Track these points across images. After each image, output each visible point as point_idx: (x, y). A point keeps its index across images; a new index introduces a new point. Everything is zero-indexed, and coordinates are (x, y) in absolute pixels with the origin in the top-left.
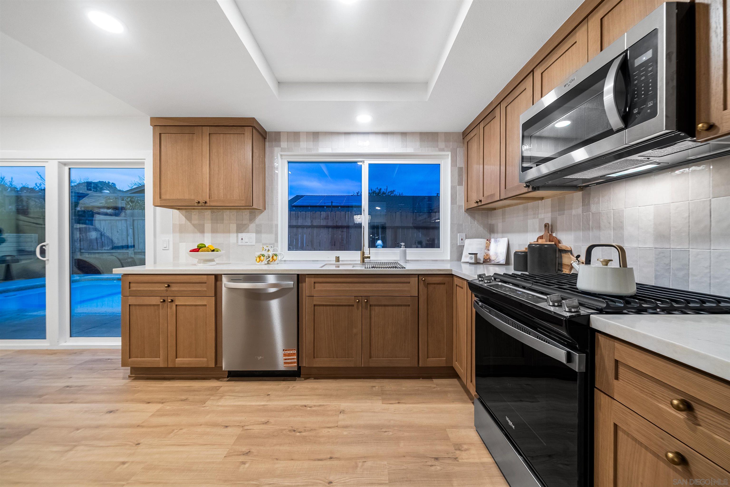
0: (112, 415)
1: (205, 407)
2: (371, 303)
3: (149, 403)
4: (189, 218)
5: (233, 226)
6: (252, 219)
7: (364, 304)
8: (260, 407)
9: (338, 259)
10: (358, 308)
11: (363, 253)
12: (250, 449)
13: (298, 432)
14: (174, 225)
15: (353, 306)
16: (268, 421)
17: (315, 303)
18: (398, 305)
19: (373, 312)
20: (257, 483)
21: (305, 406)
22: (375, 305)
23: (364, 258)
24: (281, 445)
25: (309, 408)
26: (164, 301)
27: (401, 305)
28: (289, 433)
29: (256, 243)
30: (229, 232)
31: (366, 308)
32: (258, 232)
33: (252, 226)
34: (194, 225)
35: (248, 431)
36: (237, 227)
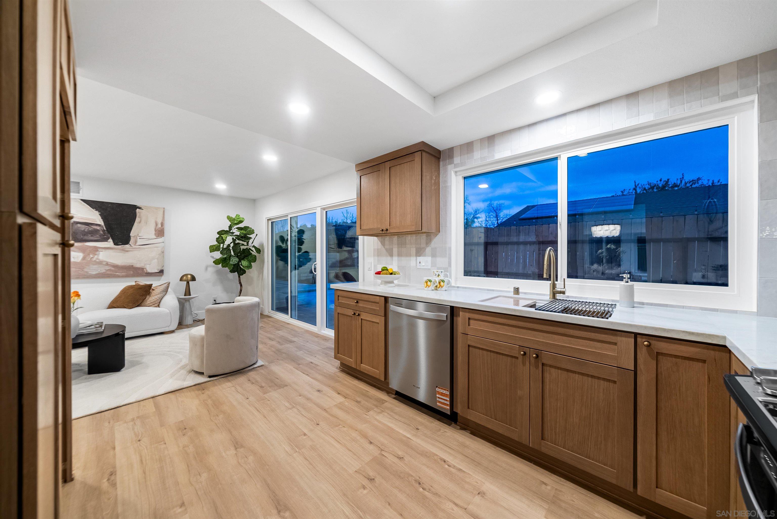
0: (317, 394)
1: (367, 416)
2: (545, 361)
3: (339, 394)
4: (383, 244)
5: (413, 251)
6: (428, 242)
7: (533, 360)
8: (404, 439)
9: (517, 291)
10: (524, 364)
11: (554, 286)
12: (375, 477)
13: (422, 487)
14: (374, 250)
15: (517, 358)
16: (403, 458)
17: (470, 343)
18: (592, 377)
19: (547, 375)
20: (363, 516)
21: (445, 462)
22: (551, 366)
23: (554, 293)
24: (400, 490)
25: (447, 466)
26: (354, 314)
27: (599, 378)
28: (413, 482)
29: (431, 266)
30: (410, 256)
31: (537, 367)
32: (434, 255)
33: (428, 250)
34: (386, 250)
35: (384, 457)
36: (416, 250)
